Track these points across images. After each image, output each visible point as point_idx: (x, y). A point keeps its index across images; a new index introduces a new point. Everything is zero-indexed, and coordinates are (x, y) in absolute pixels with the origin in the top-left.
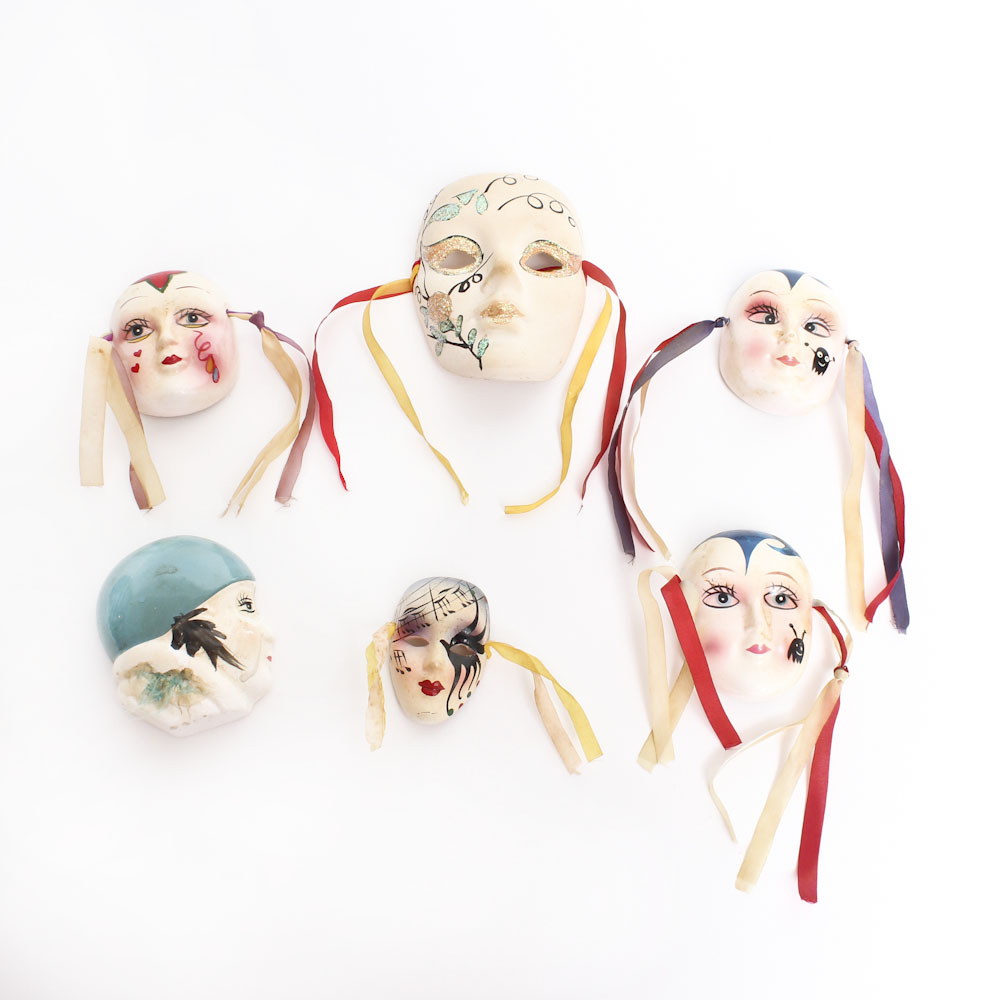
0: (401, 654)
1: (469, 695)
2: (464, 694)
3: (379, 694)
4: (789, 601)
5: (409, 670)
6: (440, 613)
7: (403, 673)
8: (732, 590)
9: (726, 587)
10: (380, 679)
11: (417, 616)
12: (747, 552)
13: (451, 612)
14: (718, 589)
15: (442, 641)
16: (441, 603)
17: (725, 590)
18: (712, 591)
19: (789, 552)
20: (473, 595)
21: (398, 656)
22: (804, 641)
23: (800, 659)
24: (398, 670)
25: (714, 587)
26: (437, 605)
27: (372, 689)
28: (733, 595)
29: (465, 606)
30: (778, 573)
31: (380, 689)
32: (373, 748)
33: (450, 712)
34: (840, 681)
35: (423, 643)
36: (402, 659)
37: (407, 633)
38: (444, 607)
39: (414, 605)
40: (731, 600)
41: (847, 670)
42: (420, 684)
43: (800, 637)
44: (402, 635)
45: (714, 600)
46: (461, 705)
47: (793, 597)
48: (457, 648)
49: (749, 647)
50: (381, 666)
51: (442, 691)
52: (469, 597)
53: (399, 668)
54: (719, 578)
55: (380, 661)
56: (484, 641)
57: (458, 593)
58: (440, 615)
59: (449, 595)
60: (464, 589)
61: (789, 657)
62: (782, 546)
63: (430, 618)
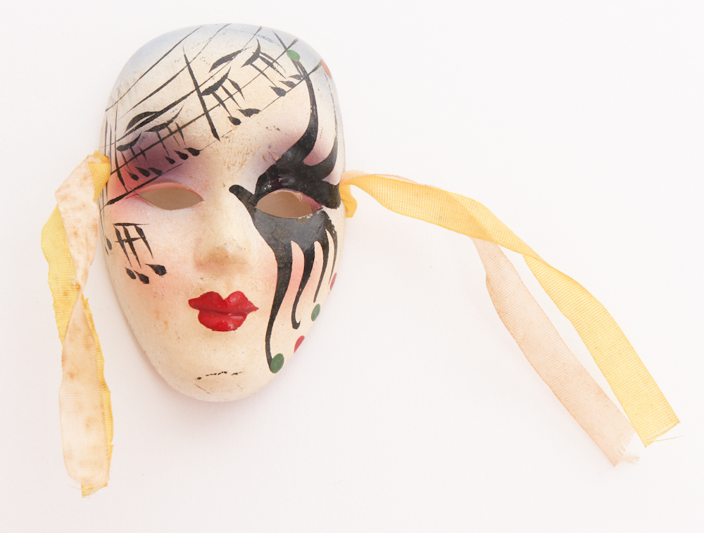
0: (133, 233)
1: (315, 314)
2: (303, 314)
3: (88, 347)
5: (160, 270)
6: (220, 118)
7: (145, 280)
10: (85, 305)
11: (164, 132)
13: (249, 113)
15: (237, 190)
16: (220, 92)
20: (297, 64)
21: (127, 238)
24: (131, 274)
26: (210, 100)
27: (66, 333)
29: (280, 92)
31: (91, 332)
32: (88, 489)
33: (275, 363)
35: (186, 199)
36: (139, 244)
37: (142, 179)
38: (229, 103)
39: (152, 105)
42: (193, 303)
44: (132, 184)
46: (300, 340)
48: (272, 202)
50: (86, 273)
51: (250, 316)
52: (289, 70)
53: (135, 268)
55: (80, 259)
56: (335, 177)
57: (258, 62)
58: (223, 125)
59: (237, 70)
60: (273, 50)
63: (198, 133)
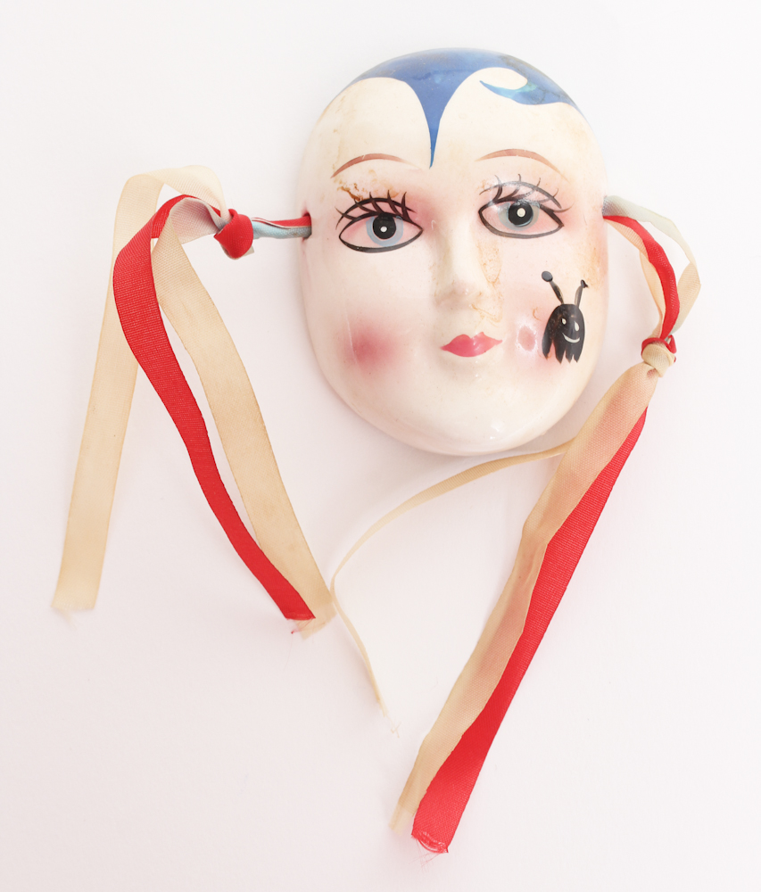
4: (540, 216)
8: (403, 205)
9: (388, 200)
12: (434, 105)
14: (370, 206)
17: (385, 207)
18: (358, 212)
19: (540, 92)
22: (581, 308)
23: (575, 352)
25: (360, 203)
28: (406, 218)
30: (509, 153)
34: (653, 372)
40: (404, 230)
41: (672, 347)
43: (569, 299)
45: (363, 233)
47: (550, 205)
49: (447, 341)
54: (369, 180)
61: (546, 352)
62: (518, 82)
